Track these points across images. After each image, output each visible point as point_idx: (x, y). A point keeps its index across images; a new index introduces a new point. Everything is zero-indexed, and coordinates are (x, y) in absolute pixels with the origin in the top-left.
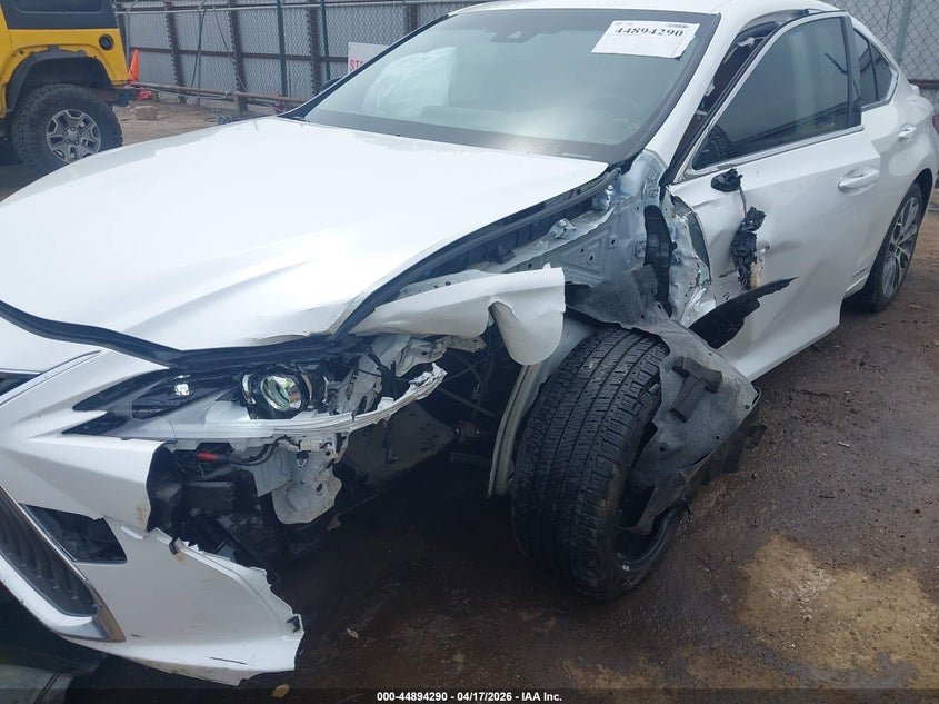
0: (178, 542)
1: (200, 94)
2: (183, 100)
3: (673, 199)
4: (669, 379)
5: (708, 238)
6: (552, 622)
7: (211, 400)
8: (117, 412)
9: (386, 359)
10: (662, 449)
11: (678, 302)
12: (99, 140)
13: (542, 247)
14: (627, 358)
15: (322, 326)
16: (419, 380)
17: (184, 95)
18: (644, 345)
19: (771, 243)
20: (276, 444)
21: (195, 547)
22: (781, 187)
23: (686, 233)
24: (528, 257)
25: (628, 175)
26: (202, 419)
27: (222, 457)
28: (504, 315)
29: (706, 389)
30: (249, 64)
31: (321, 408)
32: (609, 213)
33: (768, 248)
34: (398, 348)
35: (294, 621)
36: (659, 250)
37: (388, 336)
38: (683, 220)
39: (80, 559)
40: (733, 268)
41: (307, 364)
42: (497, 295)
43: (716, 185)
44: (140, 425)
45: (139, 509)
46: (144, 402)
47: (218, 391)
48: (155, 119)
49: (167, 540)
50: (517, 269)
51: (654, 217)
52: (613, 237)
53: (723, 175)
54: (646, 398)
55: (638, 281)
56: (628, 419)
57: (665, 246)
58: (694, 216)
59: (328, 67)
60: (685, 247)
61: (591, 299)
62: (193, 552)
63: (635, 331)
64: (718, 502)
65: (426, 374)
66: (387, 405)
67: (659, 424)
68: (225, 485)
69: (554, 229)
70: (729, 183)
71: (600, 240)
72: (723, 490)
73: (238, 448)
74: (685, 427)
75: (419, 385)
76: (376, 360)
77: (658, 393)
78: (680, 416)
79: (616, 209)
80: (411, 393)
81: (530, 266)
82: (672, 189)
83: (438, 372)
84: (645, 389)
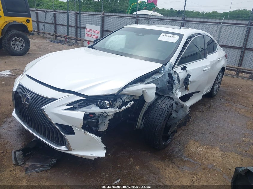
0: (85, 131)
1: (45, 33)
2: (38, 34)
3: (174, 71)
4: (174, 105)
5: (180, 79)
6: (149, 154)
7: (93, 105)
8: (75, 106)
9: (123, 99)
10: (173, 117)
11: (174, 92)
12: (24, 45)
13: (151, 80)
14: (166, 101)
15: (114, 92)
16: (129, 103)
17: (39, 33)
18: (170, 99)
19: (191, 81)
20: (103, 114)
21: (89, 132)
22: (193, 70)
23: (176, 78)
24: (148, 82)
25: (166, 66)
26: (91, 109)
27: (94, 116)
28: (145, 92)
29: (181, 107)
30: (58, 27)
31: (112, 108)
32: (163, 74)
33: (191, 82)
34: (125, 97)
35: (105, 148)
36: (171, 81)
37: (124, 95)
38: (176, 76)
39: (65, 134)
40: (184, 85)
41: (111, 99)
42: (144, 88)
43: (182, 69)
44: (79, 109)
45: (81, 124)
46: (80, 105)
47: (94, 103)
48: (32, 39)
49: (83, 131)
50: (146, 84)
51: (170, 75)
52: (163, 78)
53: (183, 67)
54: (170, 109)
55: (168, 87)
56: (167, 112)
57: (172, 81)
58: (178, 75)
59: (80, 30)
60: (176, 81)
61: (159, 90)
62: (88, 133)
63: (167, 96)
64: (180, 134)
65: (131, 102)
66: (124, 108)
67: (173, 113)
68: (95, 121)
69: (153, 76)
70: (184, 69)
71: (161, 79)
72: (181, 131)
73: (97, 114)
74: (178, 113)
75: (130, 104)
76: (121, 99)
77: (173, 108)
78: (176, 112)
79: (164, 73)
80: (128, 106)
81: (149, 83)
82: (174, 69)
83: (133, 102)
84: (170, 107)
